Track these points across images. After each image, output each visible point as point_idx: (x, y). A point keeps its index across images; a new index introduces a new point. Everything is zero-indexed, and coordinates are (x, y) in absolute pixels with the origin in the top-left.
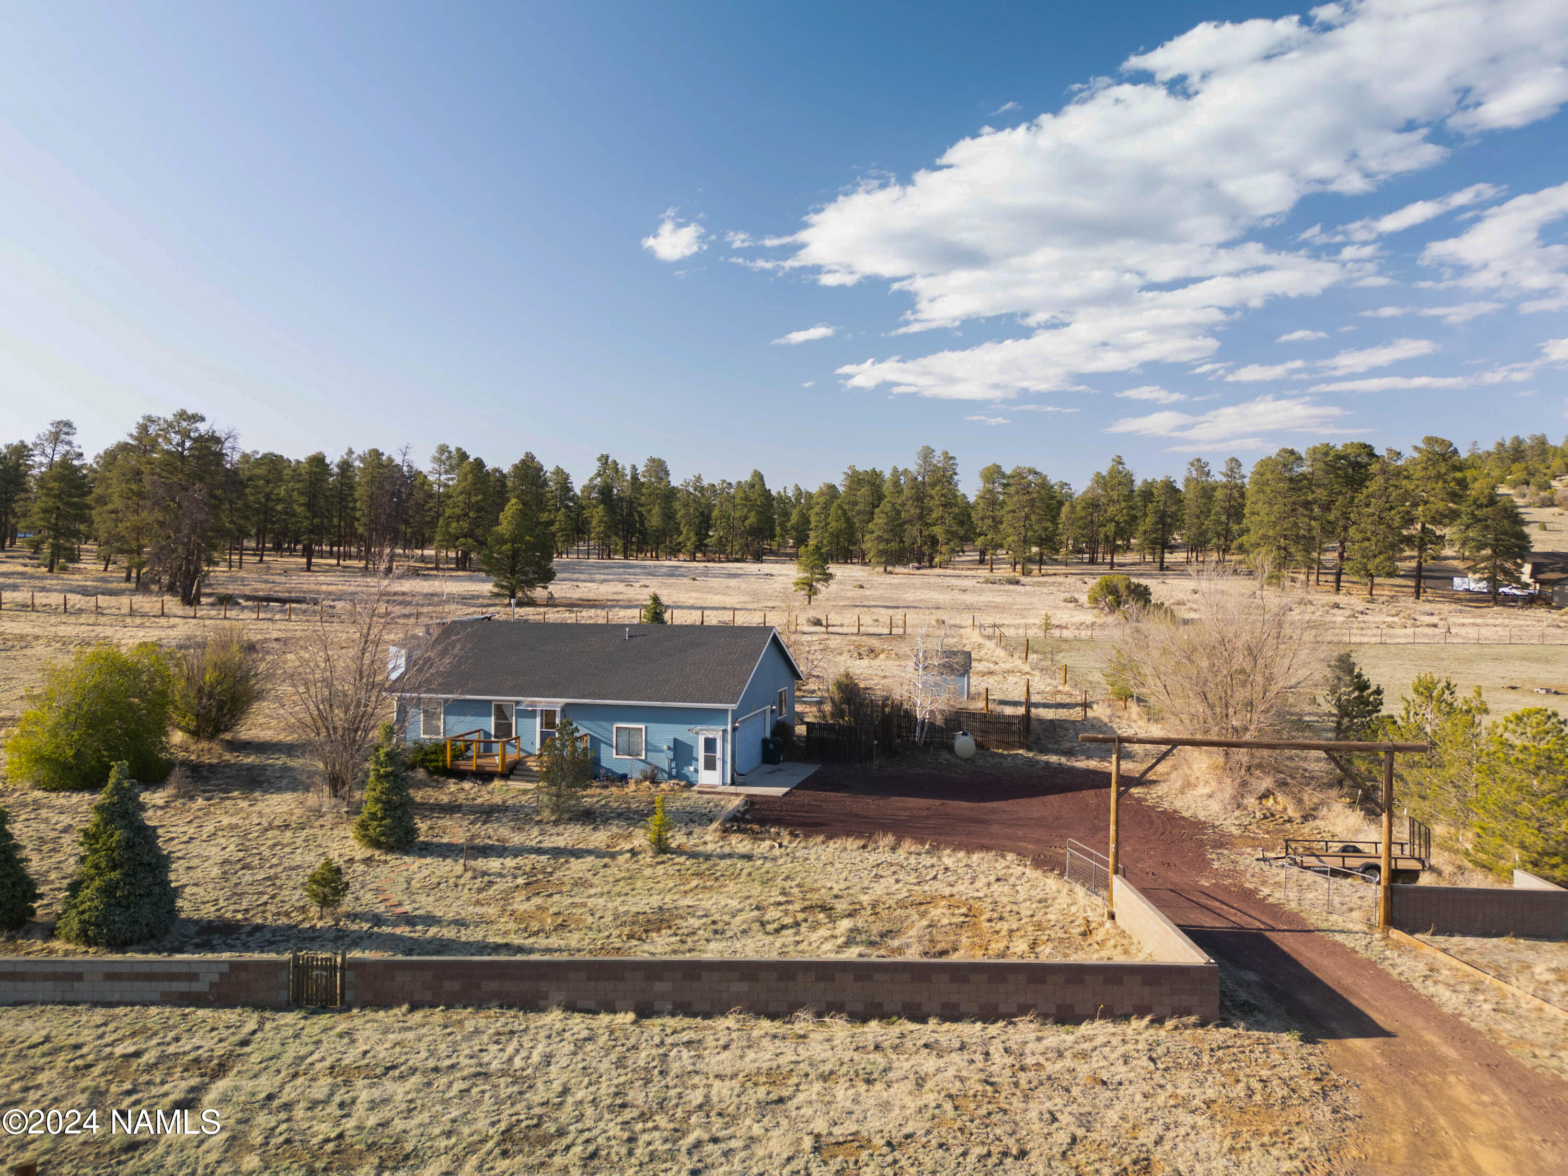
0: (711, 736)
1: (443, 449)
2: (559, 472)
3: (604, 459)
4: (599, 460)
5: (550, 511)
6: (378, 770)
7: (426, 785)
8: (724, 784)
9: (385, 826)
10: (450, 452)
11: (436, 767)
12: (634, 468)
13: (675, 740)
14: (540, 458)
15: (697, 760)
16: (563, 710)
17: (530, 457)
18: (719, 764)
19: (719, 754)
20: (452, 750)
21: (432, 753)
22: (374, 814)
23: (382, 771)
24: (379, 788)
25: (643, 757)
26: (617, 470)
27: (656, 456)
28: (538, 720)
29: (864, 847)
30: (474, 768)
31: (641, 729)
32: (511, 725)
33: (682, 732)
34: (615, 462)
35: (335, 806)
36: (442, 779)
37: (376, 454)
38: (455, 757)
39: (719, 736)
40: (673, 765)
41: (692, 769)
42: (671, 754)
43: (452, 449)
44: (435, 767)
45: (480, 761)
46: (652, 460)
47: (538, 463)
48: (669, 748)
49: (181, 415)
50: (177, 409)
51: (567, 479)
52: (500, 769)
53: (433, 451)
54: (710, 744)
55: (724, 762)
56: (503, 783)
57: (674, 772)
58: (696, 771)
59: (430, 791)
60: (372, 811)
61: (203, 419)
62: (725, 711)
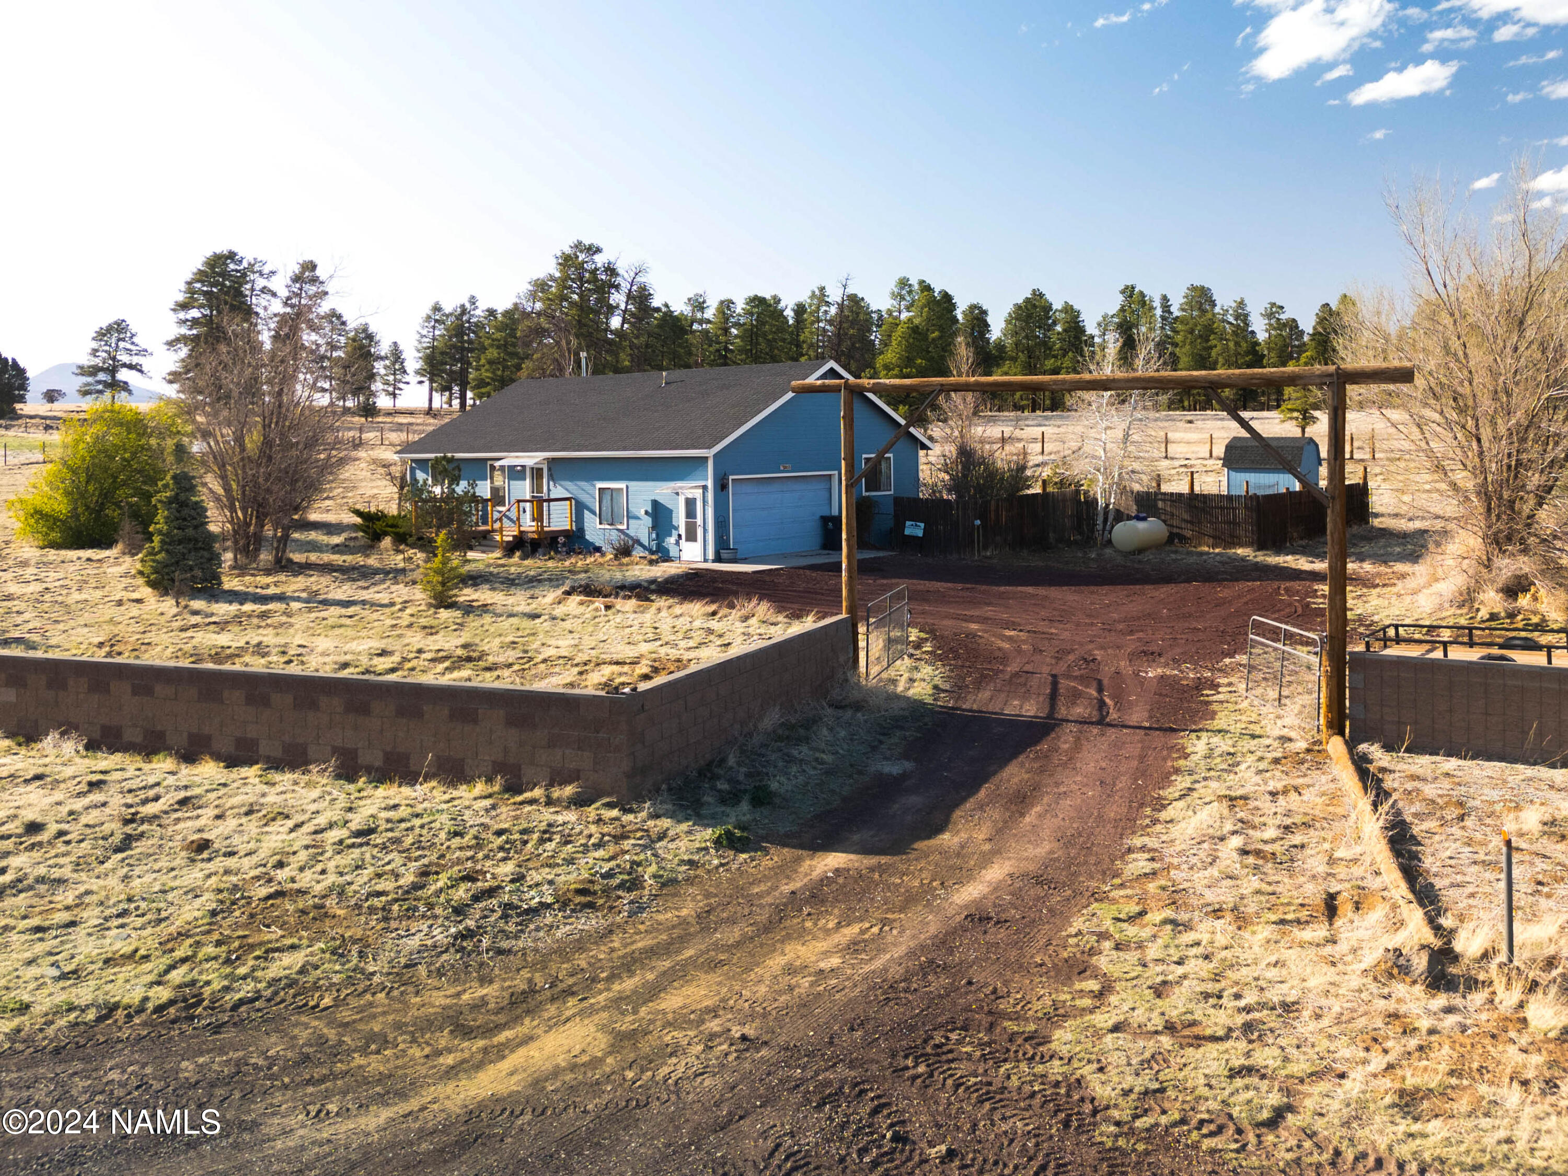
0: (690, 496)
1: (904, 283)
2: (1068, 309)
3: (1129, 291)
4: (1123, 292)
5: (1055, 357)
8: (706, 560)
10: (910, 285)
11: (397, 534)
12: (1165, 299)
13: (654, 503)
14: (1049, 297)
15: (676, 528)
16: (548, 468)
17: (1038, 295)
18: (700, 532)
19: (699, 520)
25: (624, 527)
26: (1144, 303)
27: (1197, 283)
28: (528, 482)
29: (714, 613)
31: (621, 490)
32: (504, 489)
33: (662, 491)
34: (1142, 294)
37: (855, 301)
39: (698, 493)
40: (653, 536)
41: (673, 541)
43: (914, 282)
46: (1193, 288)
47: (1046, 301)
48: (647, 513)
49: (576, 246)
50: (572, 241)
51: (1078, 316)
53: (891, 285)
54: (690, 504)
55: (705, 530)
57: (654, 545)
58: (677, 543)
61: (598, 250)
62: (706, 459)
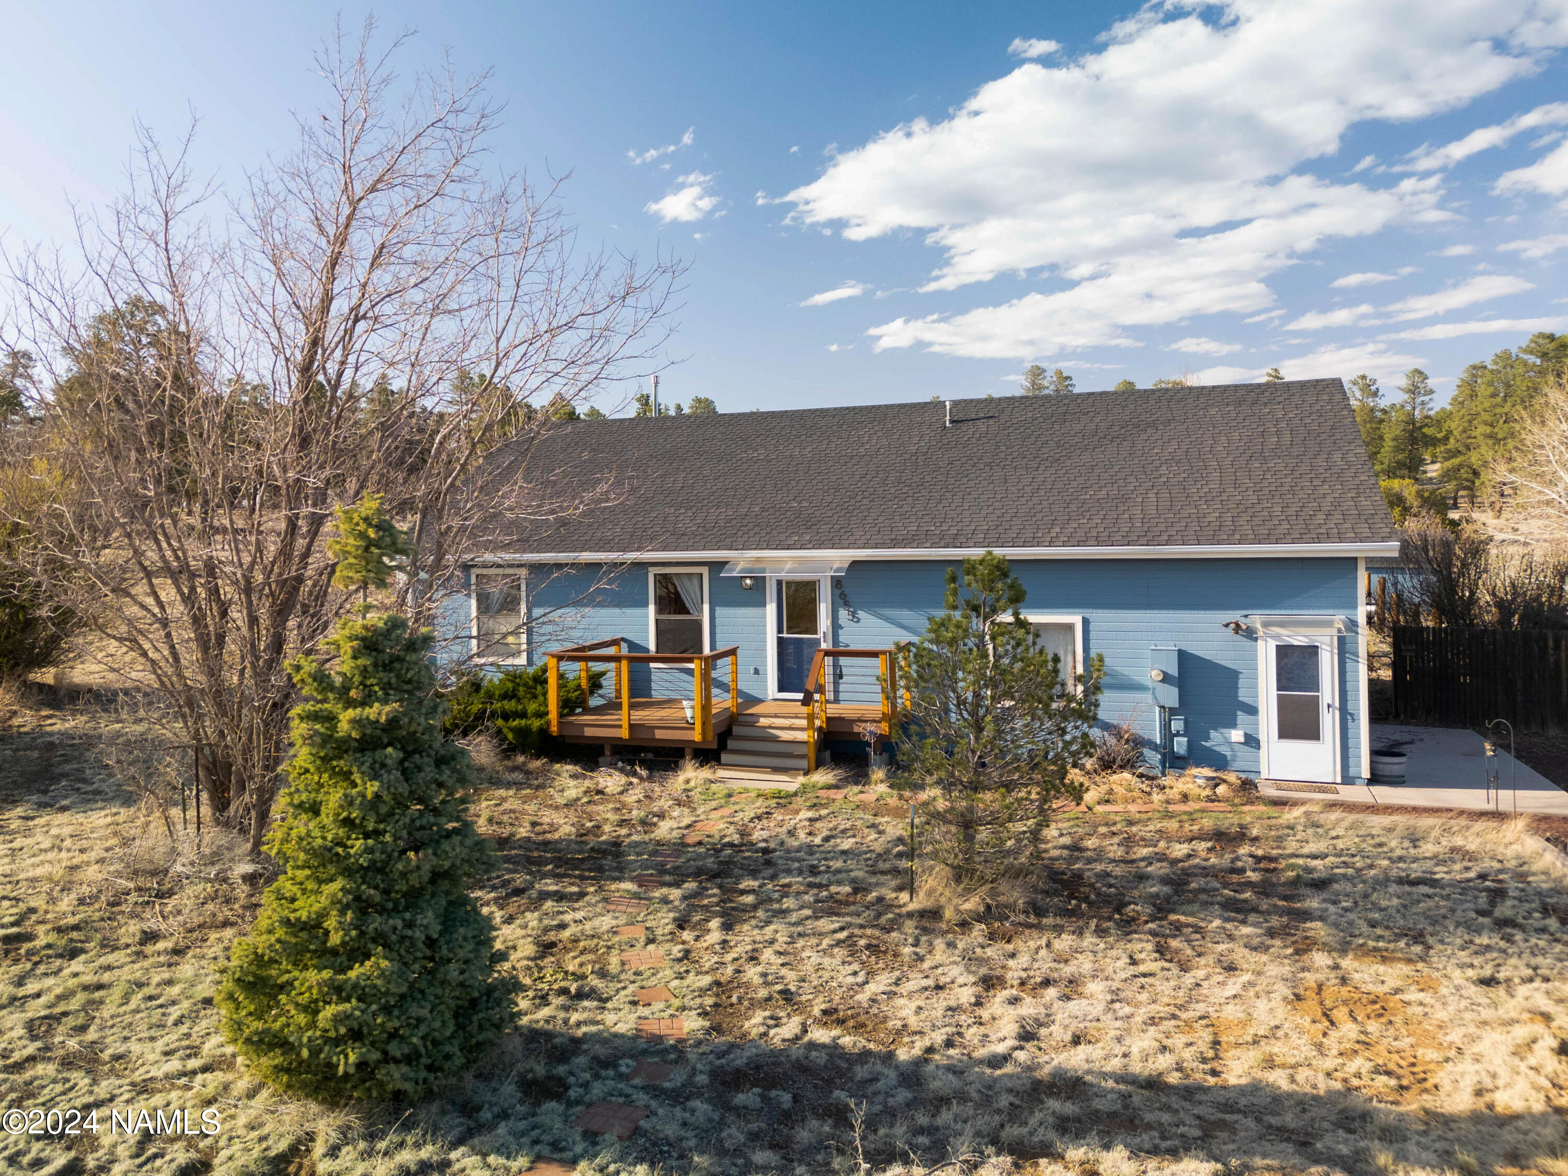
0: (1296, 641)
6: (330, 719)
7: (496, 782)
8: (1348, 780)
9: (363, 994)
11: (522, 733)
13: (1183, 657)
15: (1252, 710)
16: (837, 583)
18: (1329, 722)
19: (1328, 692)
20: (560, 687)
21: (505, 696)
22: (313, 927)
23: (346, 718)
24: (333, 798)
28: (771, 609)
30: (624, 733)
31: (1070, 627)
32: (698, 625)
35: (215, 858)
36: (536, 764)
38: (568, 705)
39: (1326, 641)
40: (1177, 725)
41: (1237, 735)
42: (1171, 696)
44: (518, 731)
45: (639, 715)
48: (1163, 678)
52: (697, 736)
54: (1296, 665)
55: (1346, 716)
56: (706, 773)
57: (1180, 745)
58: (1252, 741)
59: (511, 800)
60: (305, 909)
62: (1351, 563)
